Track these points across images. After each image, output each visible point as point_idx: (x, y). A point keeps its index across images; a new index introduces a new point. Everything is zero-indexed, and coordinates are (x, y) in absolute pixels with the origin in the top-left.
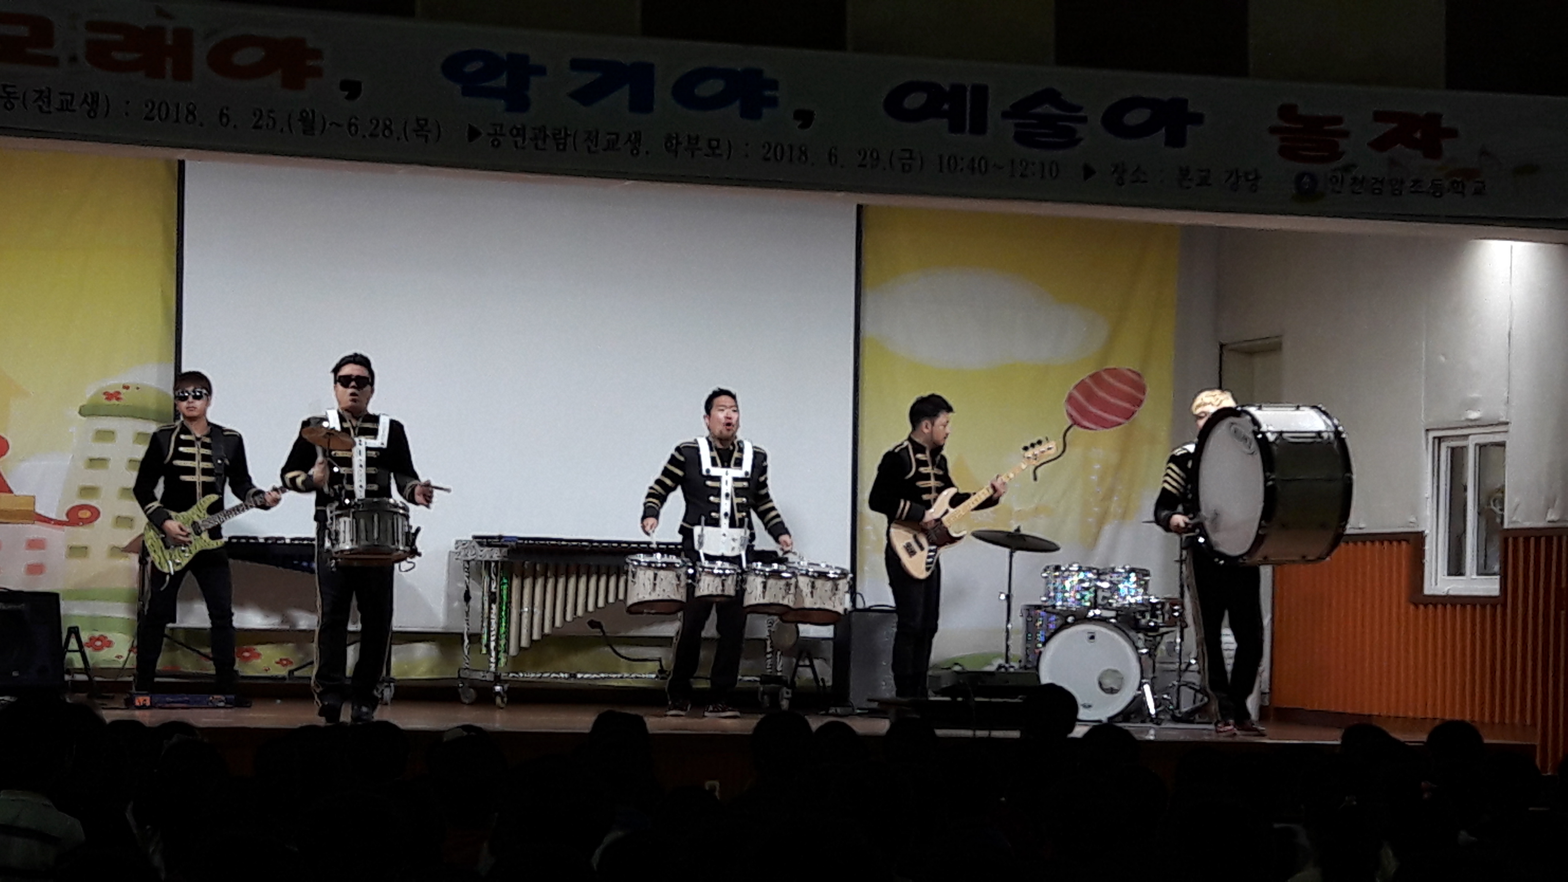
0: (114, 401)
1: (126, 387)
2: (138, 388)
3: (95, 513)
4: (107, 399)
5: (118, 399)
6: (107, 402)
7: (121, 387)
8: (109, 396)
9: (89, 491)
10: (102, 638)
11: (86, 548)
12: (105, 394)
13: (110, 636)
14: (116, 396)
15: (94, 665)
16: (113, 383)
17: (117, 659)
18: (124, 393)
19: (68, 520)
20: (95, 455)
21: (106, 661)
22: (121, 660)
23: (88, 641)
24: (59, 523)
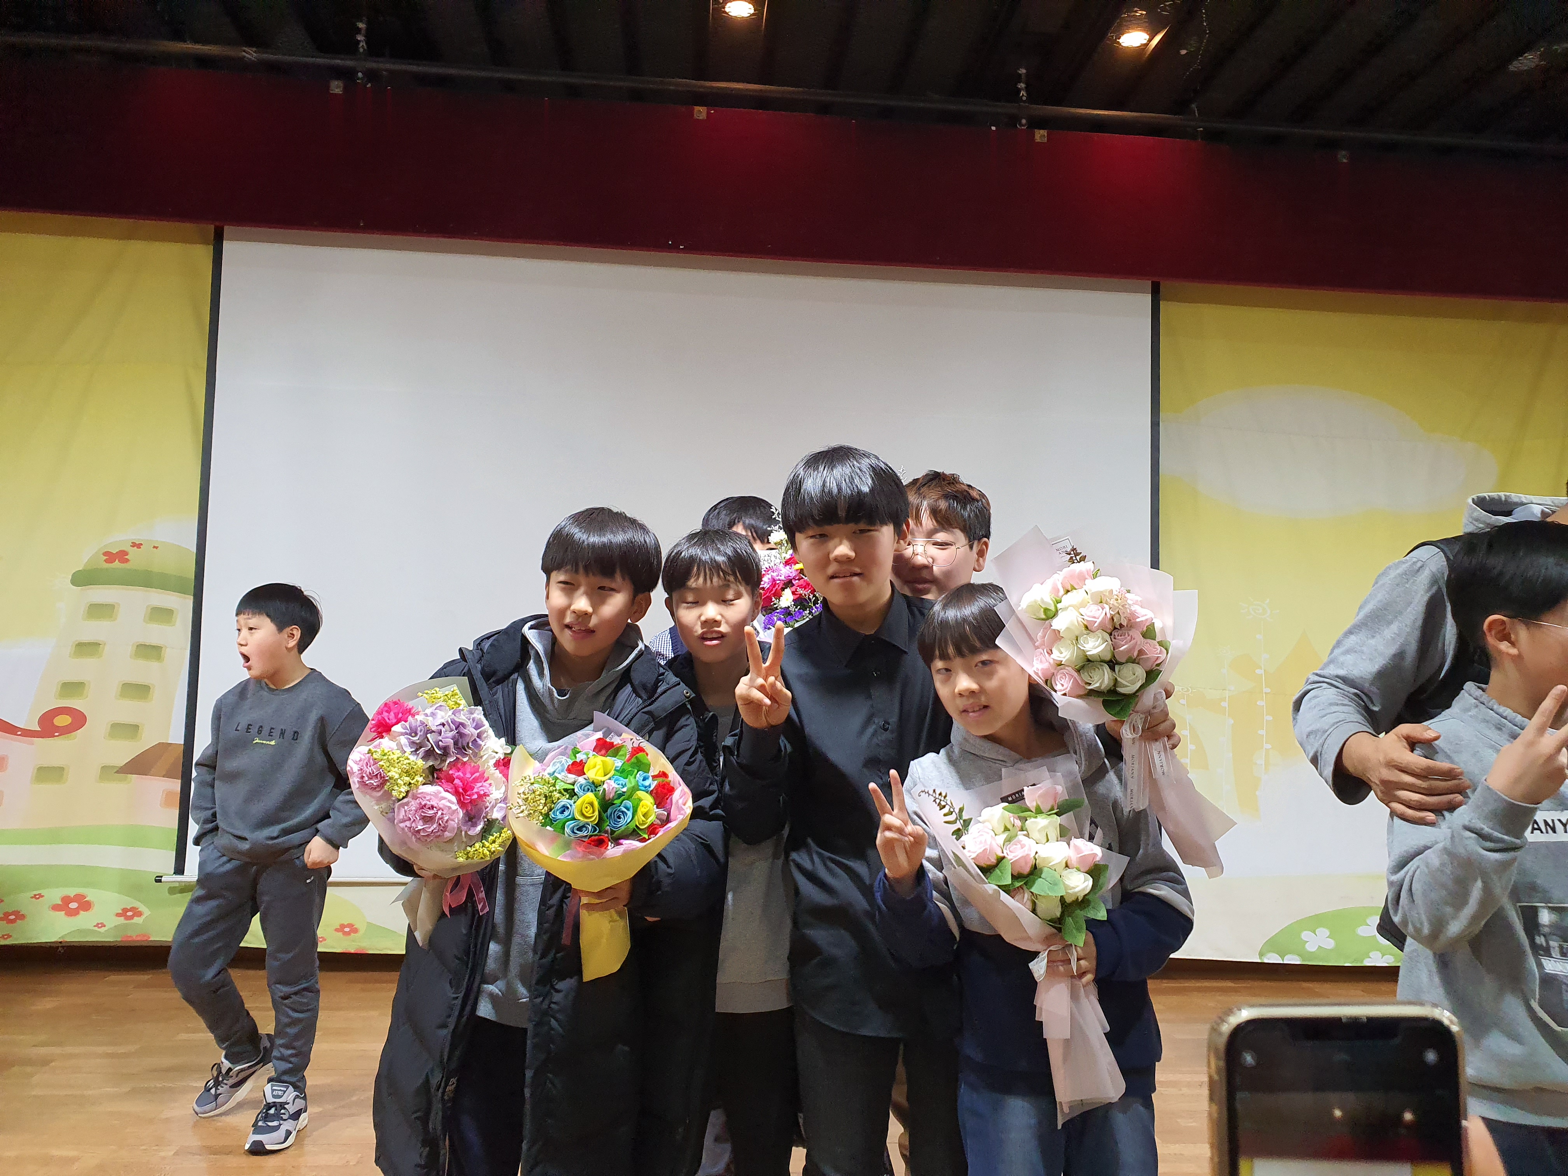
0: (117, 565)
1: (134, 545)
2: (151, 547)
3: (79, 720)
5: (124, 560)
6: (108, 566)
7: (131, 544)
8: (110, 557)
9: (72, 688)
10: (79, 898)
11: (62, 769)
12: (106, 554)
13: (91, 895)
14: (122, 556)
15: (62, 937)
16: (118, 539)
17: (96, 928)
18: (133, 553)
19: (40, 730)
20: (86, 639)
21: (80, 931)
22: (103, 930)
23: (60, 903)
24: (28, 733)
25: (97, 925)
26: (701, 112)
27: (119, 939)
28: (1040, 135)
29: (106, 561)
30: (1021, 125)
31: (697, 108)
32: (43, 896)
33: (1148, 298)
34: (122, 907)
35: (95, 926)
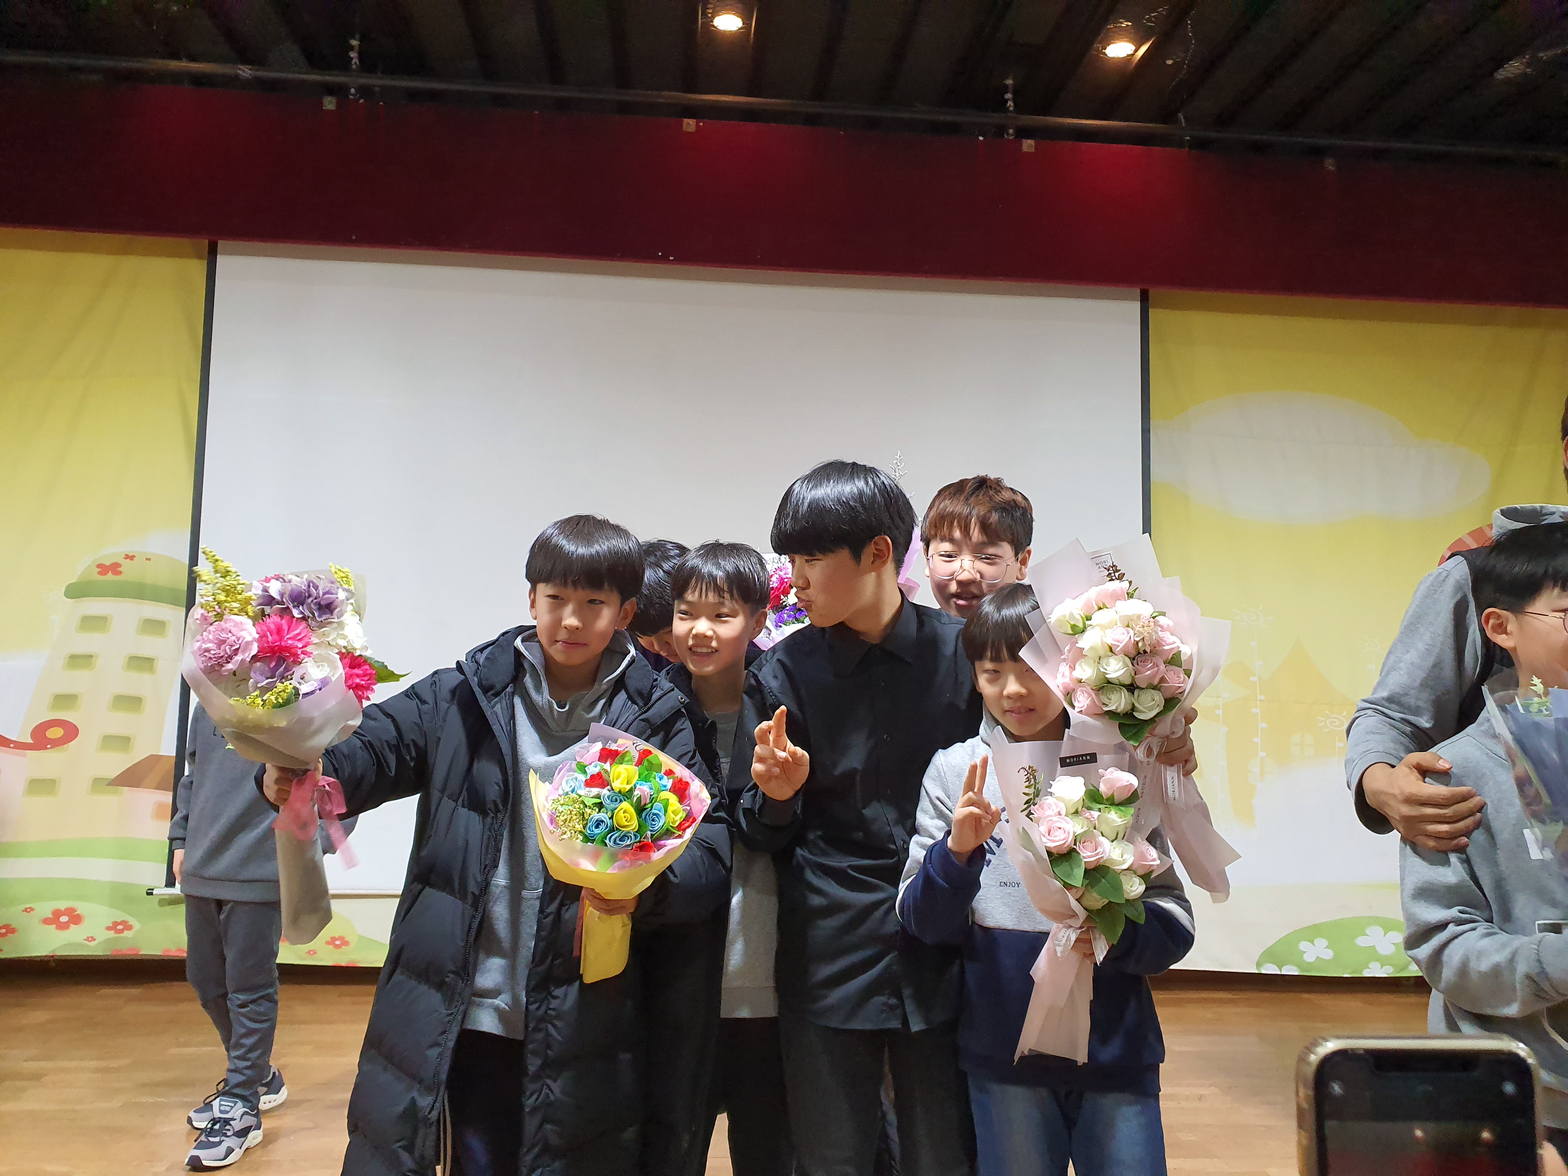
0: (110, 576)
1: (129, 557)
2: (145, 558)
3: (71, 732)
5: (117, 573)
6: (101, 578)
7: (123, 556)
8: (103, 569)
9: (65, 700)
10: (70, 912)
11: (54, 781)
12: (99, 566)
13: (81, 908)
14: (115, 568)
15: (53, 951)
16: (111, 552)
17: (86, 942)
18: (126, 566)
19: (32, 742)
20: (78, 651)
21: (70, 945)
22: (93, 944)
23: (50, 916)
24: (21, 746)
25: (87, 939)
26: (689, 125)
27: (109, 953)
28: (1028, 145)
29: (99, 573)
30: (1008, 134)
31: (686, 120)
32: (33, 910)
33: (1137, 306)
34: (114, 920)
35: (85, 940)
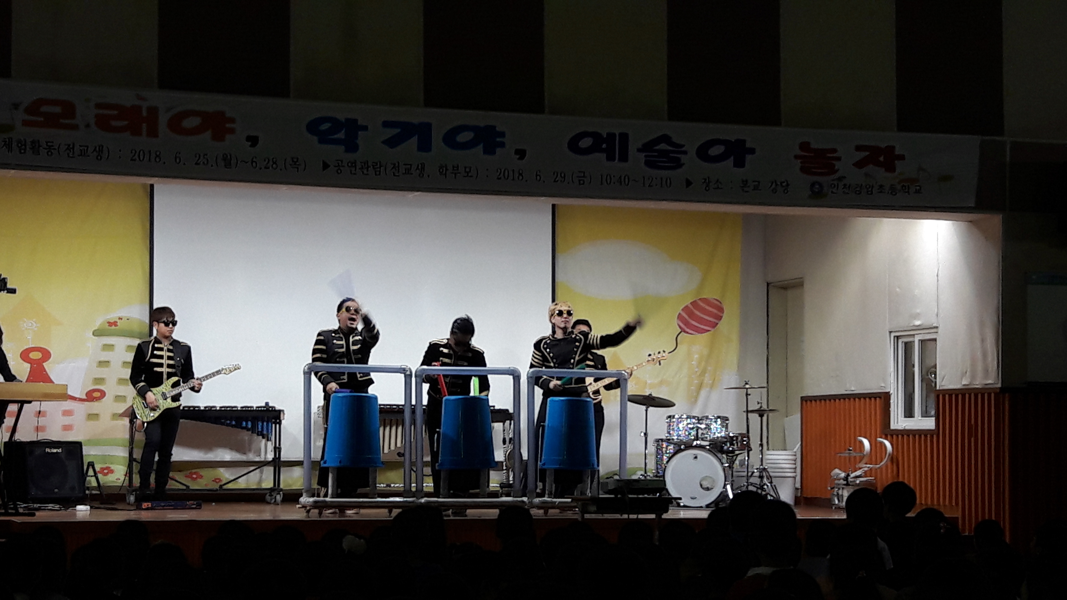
0: (113, 327)
1: (120, 319)
2: (128, 319)
3: (103, 394)
4: (109, 326)
5: (116, 325)
6: (110, 328)
7: (118, 318)
8: (110, 324)
9: (99, 381)
10: (108, 468)
11: (97, 414)
12: (109, 323)
13: (113, 467)
14: (115, 324)
15: (102, 484)
16: (113, 316)
17: (115, 480)
18: (119, 322)
19: (87, 398)
20: (102, 359)
21: (110, 482)
22: (120, 481)
23: (100, 470)
24: (81, 400)
34: (126, 472)
